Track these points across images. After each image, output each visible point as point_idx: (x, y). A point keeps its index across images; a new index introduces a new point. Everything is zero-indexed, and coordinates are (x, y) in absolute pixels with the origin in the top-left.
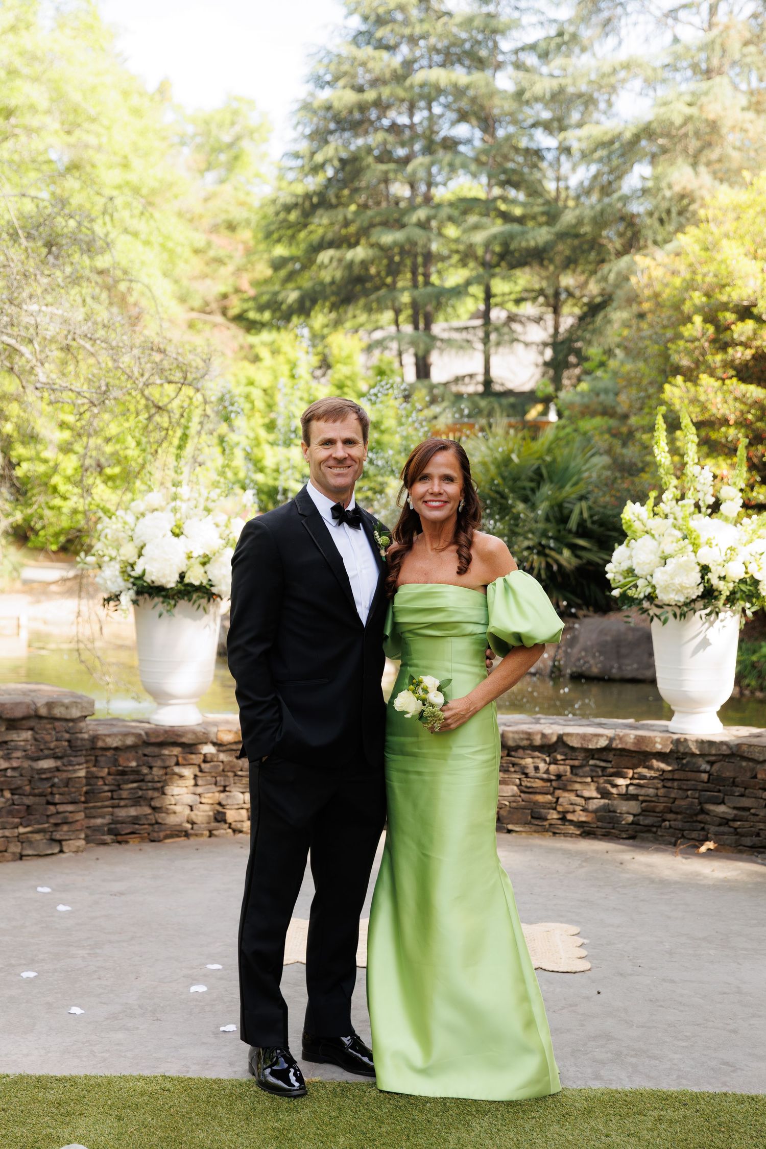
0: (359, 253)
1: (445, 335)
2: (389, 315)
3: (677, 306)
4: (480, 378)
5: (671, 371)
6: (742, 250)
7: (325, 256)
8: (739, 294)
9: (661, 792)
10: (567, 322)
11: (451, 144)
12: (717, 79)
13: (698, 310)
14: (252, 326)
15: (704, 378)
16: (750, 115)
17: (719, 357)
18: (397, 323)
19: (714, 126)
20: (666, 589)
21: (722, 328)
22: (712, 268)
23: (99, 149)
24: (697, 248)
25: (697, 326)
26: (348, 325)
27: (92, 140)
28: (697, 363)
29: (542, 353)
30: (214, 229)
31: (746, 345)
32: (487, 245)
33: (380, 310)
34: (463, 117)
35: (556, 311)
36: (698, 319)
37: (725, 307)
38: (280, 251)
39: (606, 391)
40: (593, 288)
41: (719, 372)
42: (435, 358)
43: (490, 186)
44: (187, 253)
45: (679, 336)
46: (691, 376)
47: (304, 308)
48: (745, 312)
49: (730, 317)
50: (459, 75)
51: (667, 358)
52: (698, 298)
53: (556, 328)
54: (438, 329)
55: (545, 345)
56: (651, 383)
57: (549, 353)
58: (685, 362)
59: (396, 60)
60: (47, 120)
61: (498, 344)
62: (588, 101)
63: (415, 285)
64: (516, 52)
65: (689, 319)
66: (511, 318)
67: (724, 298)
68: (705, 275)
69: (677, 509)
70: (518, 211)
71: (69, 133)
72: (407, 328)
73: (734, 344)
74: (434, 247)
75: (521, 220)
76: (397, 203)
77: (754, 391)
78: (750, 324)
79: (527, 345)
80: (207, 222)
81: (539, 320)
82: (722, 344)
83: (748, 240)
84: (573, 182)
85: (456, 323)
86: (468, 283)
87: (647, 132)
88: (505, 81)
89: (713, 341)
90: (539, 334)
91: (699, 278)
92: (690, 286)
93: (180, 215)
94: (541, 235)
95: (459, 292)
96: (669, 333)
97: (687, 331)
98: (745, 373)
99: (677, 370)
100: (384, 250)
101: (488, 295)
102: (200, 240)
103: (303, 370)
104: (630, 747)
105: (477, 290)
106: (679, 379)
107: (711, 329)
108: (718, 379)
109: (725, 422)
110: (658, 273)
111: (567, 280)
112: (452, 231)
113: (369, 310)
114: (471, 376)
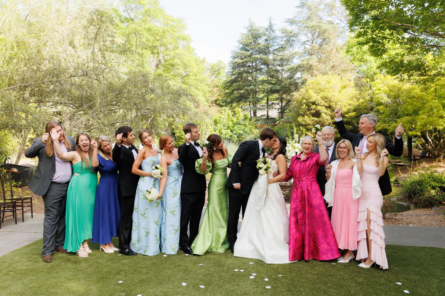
0: (242, 91)
1: (259, 107)
2: (248, 103)
3: (301, 102)
4: (266, 116)
5: (299, 115)
6: (313, 91)
7: (235, 92)
8: (312, 100)
9: (289, 193)
10: (284, 104)
11: (260, 70)
12: (313, 56)
13: (305, 103)
14: (221, 106)
15: (306, 116)
16: (318, 63)
17: (308, 112)
18: (250, 105)
19: (311, 66)
20: (289, 156)
21: (309, 106)
22: (307, 95)
23: (191, 72)
24: (305, 91)
25: (304, 106)
26: (241, 105)
27: (189, 70)
28: (305, 113)
29: (279, 110)
30: (214, 87)
31: (314, 110)
32: (267, 89)
33: (247, 103)
34: (263, 64)
35: (282, 102)
36: (304, 105)
37: (310, 102)
38: (227, 91)
39: (290, 118)
40: (289, 97)
41: (309, 115)
42: (257, 111)
43: (268, 77)
44: (208, 92)
45: (301, 108)
46: (303, 116)
47: (232, 102)
48: (314, 103)
49: (311, 104)
50: (261, 56)
51: (299, 112)
52: (305, 101)
53: (282, 105)
54: (258, 106)
55: (279, 109)
56: (296, 117)
57: (280, 110)
58: (302, 113)
59: (249, 53)
60: (181, 67)
61: (270, 109)
62: (288, 60)
63: (253, 97)
64: (273, 51)
65: (303, 105)
66: (273, 104)
67: (309, 101)
68: (306, 96)
69: (292, 142)
70: (274, 82)
71: (185, 69)
72: (252, 106)
73: (311, 109)
74: (257, 90)
75: (274, 84)
76: (250, 81)
77: (316, 119)
78: (314, 106)
79: (275, 109)
80: (212, 86)
81: (278, 104)
82: (309, 110)
83: (314, 90)
84: (285, 76)
85: (261, 105)
86: (264, 97)
87: (299, 66)
88: (271, 57)
89: (308, 109)
90: (278, 107)
91: (305, 97)
92: (303, 98)
93: (206, 85)
94: (278, 87)
95: (262, 98)
96: (299, 108)
97: (302, 107)
98: (314, 115)
99: (301, 115)
100: (247, 90)
101: (268, 99)
102: (211, 89)
103: (230, 115)
104: (283, 185)
105: (266, 98)
106: (301, 116)
107: (307, 107)
108: (308, 116)
109: (310, 125)
110: (298, 96)
111: (284, 96)
112: (261, 87)
113: (245, 102)
114: (264, 115)
